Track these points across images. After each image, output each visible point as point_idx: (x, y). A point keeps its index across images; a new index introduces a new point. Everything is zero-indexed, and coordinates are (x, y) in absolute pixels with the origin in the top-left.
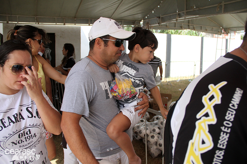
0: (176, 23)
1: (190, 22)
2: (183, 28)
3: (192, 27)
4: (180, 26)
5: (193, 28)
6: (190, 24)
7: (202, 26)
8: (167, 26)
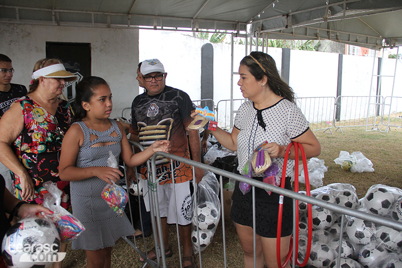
0: (308, 27)
1: (331, 25)
2: (319, 38)
3: (333, 35)
4: (315, 34)
5: (335, 37)
6: (331, 30)
7: (351, 34)
8: (292, 33)
